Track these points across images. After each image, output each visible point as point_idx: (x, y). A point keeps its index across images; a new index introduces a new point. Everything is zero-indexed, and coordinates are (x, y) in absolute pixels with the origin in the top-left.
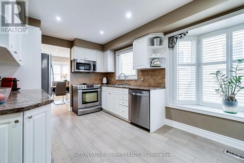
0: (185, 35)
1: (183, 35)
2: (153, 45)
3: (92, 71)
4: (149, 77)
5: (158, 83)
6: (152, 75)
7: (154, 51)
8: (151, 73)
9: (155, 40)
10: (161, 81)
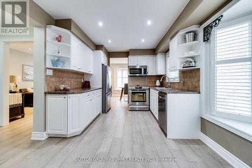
0: (219, 20)
1: (217, 22)
2: (185, 41)
3: (143, 74)
4: (188, 79)
5: (195, 87)
6: (190, 78)
7: (191, 49)
8: (189, 74)
9: (187, 35)
10: (197, 84)
